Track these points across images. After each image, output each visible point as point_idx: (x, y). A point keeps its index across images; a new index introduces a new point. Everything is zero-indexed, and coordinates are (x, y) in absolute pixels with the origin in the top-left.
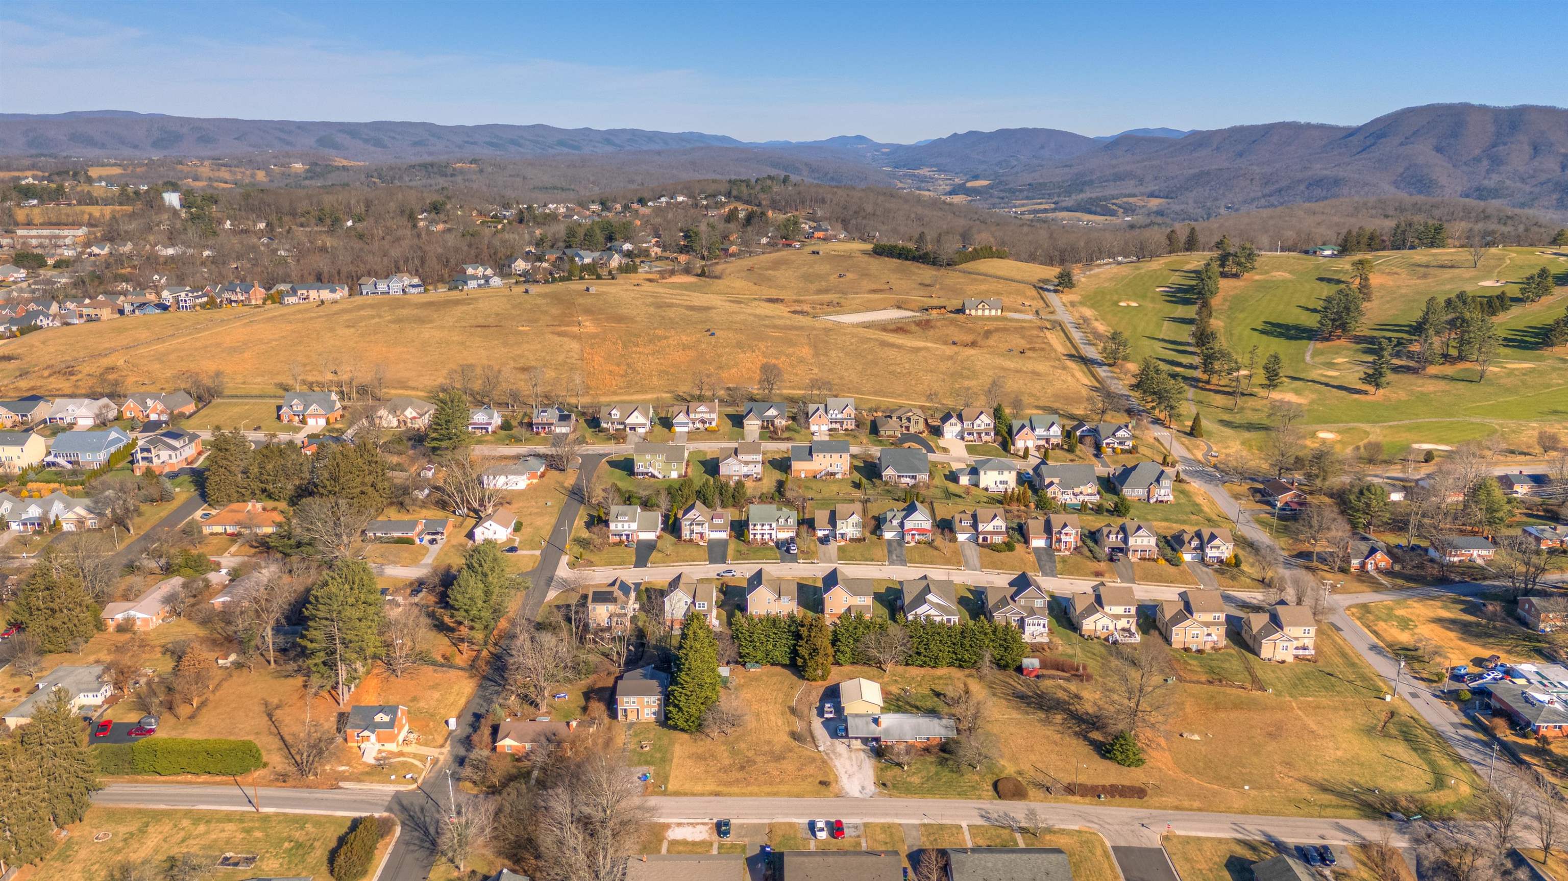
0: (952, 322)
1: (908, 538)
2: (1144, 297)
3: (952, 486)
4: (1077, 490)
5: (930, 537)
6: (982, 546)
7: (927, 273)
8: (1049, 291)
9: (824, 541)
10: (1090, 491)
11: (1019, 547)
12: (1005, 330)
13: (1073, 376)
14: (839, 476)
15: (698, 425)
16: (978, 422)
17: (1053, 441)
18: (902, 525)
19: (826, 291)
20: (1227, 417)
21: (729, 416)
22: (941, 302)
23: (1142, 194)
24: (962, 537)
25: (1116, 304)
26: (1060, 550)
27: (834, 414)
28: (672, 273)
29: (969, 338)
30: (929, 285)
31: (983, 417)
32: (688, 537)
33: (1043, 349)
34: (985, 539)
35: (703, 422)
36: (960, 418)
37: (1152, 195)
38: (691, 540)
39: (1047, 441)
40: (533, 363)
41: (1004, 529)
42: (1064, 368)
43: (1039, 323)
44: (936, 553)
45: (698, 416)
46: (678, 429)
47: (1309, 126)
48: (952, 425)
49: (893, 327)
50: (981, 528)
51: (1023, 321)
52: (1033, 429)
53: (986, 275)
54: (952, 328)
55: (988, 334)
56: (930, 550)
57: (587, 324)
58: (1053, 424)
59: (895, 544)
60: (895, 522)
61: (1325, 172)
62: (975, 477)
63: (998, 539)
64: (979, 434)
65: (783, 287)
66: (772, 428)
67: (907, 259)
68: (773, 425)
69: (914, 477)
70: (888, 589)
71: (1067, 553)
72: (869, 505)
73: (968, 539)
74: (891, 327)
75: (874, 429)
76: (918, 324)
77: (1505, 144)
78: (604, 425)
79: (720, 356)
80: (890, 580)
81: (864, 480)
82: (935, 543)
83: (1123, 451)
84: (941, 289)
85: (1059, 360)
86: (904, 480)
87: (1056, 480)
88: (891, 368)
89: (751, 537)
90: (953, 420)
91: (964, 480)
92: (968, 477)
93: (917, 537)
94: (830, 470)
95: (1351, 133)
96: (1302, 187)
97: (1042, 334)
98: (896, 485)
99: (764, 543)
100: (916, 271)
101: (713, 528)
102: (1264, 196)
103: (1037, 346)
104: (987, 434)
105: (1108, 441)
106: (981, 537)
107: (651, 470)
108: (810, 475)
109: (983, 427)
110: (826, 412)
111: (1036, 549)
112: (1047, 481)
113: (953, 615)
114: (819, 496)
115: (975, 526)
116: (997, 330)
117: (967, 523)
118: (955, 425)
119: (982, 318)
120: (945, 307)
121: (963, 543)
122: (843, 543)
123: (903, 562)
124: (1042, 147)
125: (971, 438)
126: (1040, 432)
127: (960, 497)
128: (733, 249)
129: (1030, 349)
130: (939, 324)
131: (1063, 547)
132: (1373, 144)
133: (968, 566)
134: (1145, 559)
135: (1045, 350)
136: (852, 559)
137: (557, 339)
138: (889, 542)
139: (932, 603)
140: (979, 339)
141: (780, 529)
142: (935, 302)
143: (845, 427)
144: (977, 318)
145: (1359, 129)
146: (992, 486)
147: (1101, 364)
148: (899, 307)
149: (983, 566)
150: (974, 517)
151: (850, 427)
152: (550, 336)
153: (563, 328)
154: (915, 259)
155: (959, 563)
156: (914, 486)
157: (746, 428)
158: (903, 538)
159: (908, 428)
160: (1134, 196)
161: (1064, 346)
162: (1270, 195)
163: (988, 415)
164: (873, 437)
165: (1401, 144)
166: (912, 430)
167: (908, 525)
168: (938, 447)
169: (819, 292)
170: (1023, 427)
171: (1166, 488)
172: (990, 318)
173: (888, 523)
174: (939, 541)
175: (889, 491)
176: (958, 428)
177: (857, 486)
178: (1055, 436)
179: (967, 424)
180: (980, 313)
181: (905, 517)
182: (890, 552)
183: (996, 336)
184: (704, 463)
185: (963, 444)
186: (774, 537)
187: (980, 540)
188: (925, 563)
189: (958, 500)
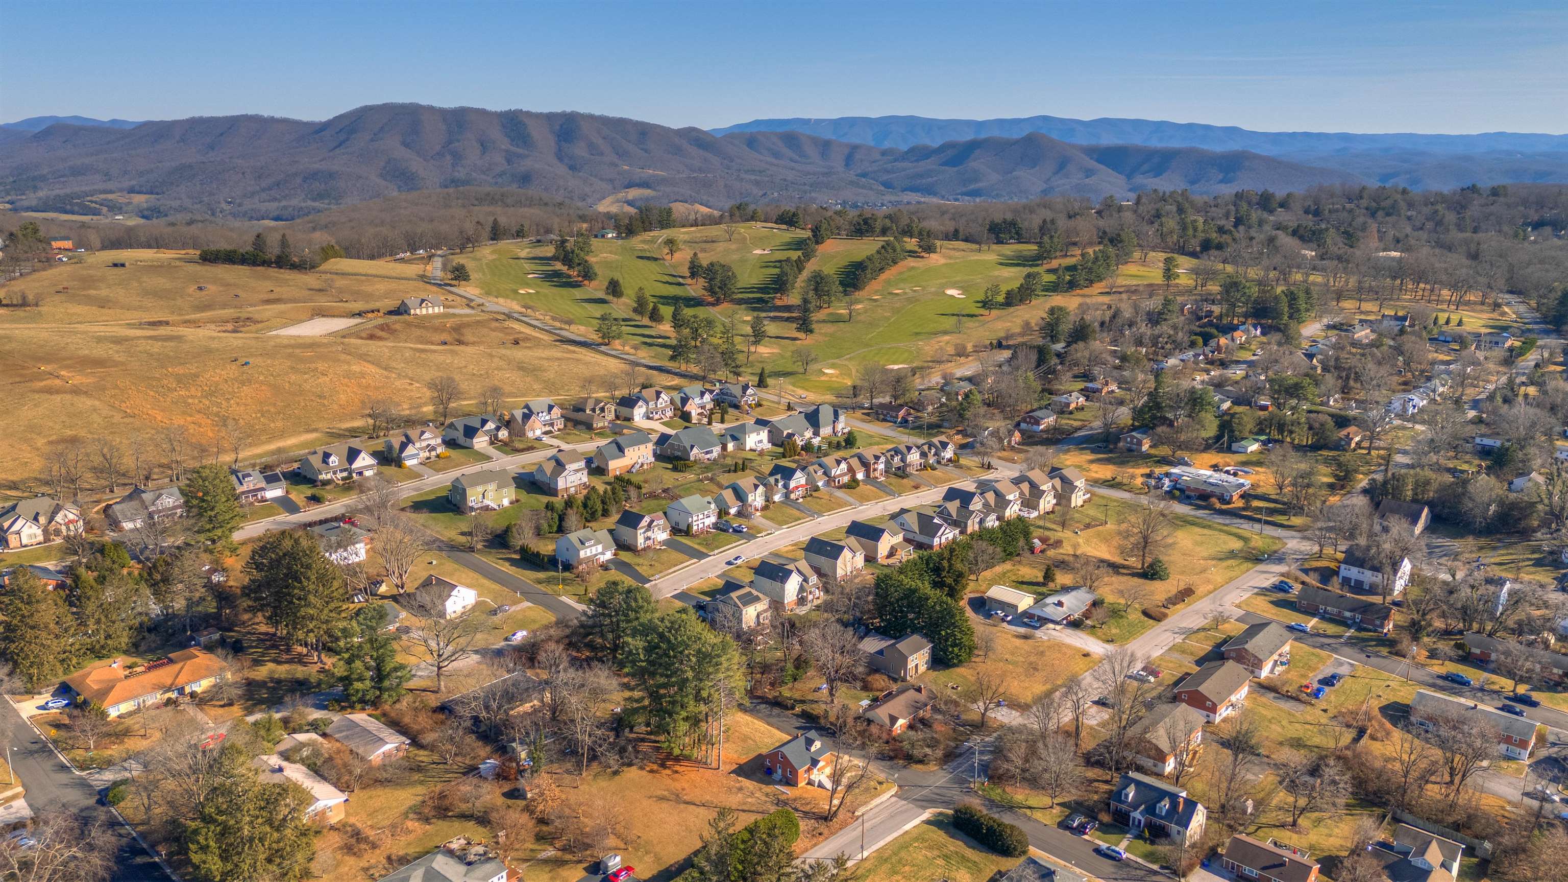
0: (407, 323)
1: (793, 496)
6: (838, 488)
8: (443, 285)
10: (809, 435)
14: (645, 467)
15: (428, 454)
16: (660, 400)
17: (708, 407)
18: (786, 486)
23: (121, 190)
26: (877, 478)
27: (543, 416)
31: (662, 395)
32: (643, 546)
34: (839, 481)
35: (433, 449)
36: (643, 400)
37: (131, 191)
38: (648, 548)
39: (704, 408)
41: (846, 470)
44: (823, 501)
45: (424, 444)
46: (408, 463)
47: (272, 120)
48: (640, 407)
49: (365, 334)
50: (833, 473)
52: (693, 399)
56: (818, 500)
58: (703, 392)
59: (791, 503)
60: (780, 485)
61: (317, 166)
63: (846, 479)
69: (711, 452)
71: (883, 478)
73: (823, 485)
77: (458, 141)
82: (814, 494)
85: (556, 346)
86: (706, 456)
87: (791, 431)
90: (640, 403)
93: (799, 493)
94: (640, 461)
95: (322, 127)
96: (299, 180)
98: (702, 461)
100: (281, 276)
102: (263, 190)
104: (668, 410)
105: (745, 399)
106: (836, 481)
107: (486, 502)
108: (624, 471)
109: (664, 404)
111: (864, 481)
112: (785, 433)
115: (826, 473)
116: (460, 326)
117: (820, 473)
118: (642, 407)
119: (430, 316)
120: (378, 310)
121: (825, 490)
126: (697, 401)
132: (347, 139)
136: (787, 522)
143: (556, 427)
144: (425, 317)
146: (754, 447)
147: (595, 345)
149: (860, 501)
150: (822, 466)
151: (560, 427)
158: (788, 497)
160: (111, 192)
162: (270, 189)
165: (372, 140)
166: (608, 420)
170: (684, 399)
171: (842, 422)
176: (644, 410)
178: (708, 403)
179: (652, 405)
180: (424, 311)
181: (785, 478)
185: (656, 423)
187: (836, 483)
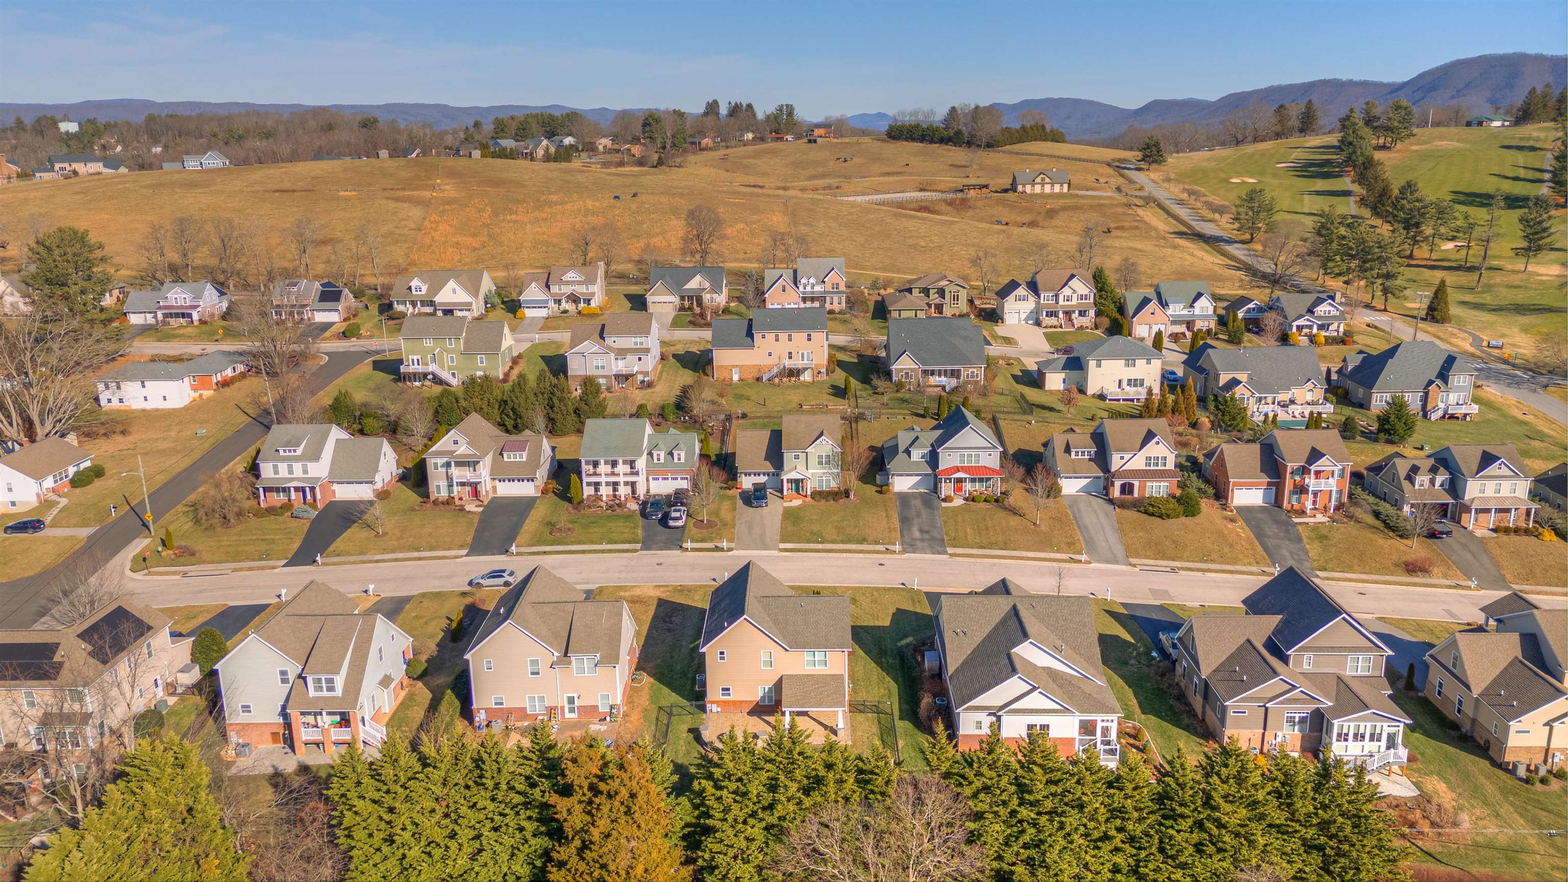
0: (998, 202)
1: (946, 489)
2: (1262, 173)
3: (1032, 394)
4: (1283, 397)
5: (997, 486)
6: (1122, 505)
7: (959, 155)
8: (1129, 169)
9: (754, 498)
10: (1309, 397)
11: (1207, 507)
12: (1075, 208)
13: (1192, 255)
14: (807, 377)
15: (565, 305)
16: (1067, 291)
17: (1200, 325)
18: (933, 459)
19: (823, 176)
20: (1468, 298)
21: (629, 297)
22: (982, 181)
24: (1070, 486)
25: (1226, 180)
26: (1302, 513)
27: (810, 285)
28: (621, 164)
29: (1027, 218)
30: (964, 166)
31: (1075, 283)
32: (444, 494)
33: (1136, 228)
34: (1127, 489)
35: (574, 299)
36: (1033, 287)
38: (450, 501)
39: (1189, 324)
40: (339, 235)
41: (1170, 465)
42: (1175, 247)
43: (1124, 200)
44: (1014, 521)
45: (567, 290)
46: (529, 313)
47: (1351, 83)
48: (1019, 299)
49: (915, 206)
50: (1116, 462)
51: (1101, 197)
52: (1164, 304)
53: (1041, 155)
54: (1000, 208)
55: (1051, 214)
56: (1000, 514)
57: (448, 187)
58: (1199, 296)
59: (917, 503)
60: (917, 454)
62: (1075, 374)
63: (1158, 489)
64: (1068, 314)
65: (766, 174)
66: (697, 310)
67: (932, 142)
68: (700, 304)
69: (955, 374)
70: (900, 615)
71: (1320, 518)
72: (862, 426)
73: (1086, 490)
74: (911, 206)
75: (881, 311)
76: (950, 203)
78: (399, 308)
79: (641, 223)
80: (905, 590)
81: (854, 383)
82: (1011, 500)
83: (1330, 341)
84: (981, 169)
85: (1164, 238)
86: (934, 380)
87: (1243, 377)
88: (911, 241)
89: (588, 491)
90: (1021, 291)
91: (1055, 381)
92: (1062, 375)
93: (968, 487)
94: (788, 363)
97: (1130, 212)
98: (919, 387)
99: (616, 504)
100: (945, 153)
101: (500, 474)
103: (1127, 224)
104: (1082, 314)
105: (1301, 322)
106: (1118, 484)
107: (432, 368)
108: (750, 376)
109: (1075, 301)
110: (795, 283)
111: (1246, 512)
112: (1224, 379)
113: (1105, 709)
114: (761, 411)
115: (1101, 458)
116: (1064, 209)
117: (1083, 453)
118: (1025, 299)
119: (1042, 195)
120: (986, 186)
121: (1074, 499)
122: (797, 502)
123: (937, 544)
124: (1069, 117)
125: (1053, 321)
126: (1177, 309)
127: (1051, 409)
128: (706, 141)
129: (1117, 228)
130: (979, 204)
131: (1309, 505)
133: (1096, 555)
134: (1507, 531)
135: (1142, 229)
136: (816, 537)
137: (392, 205)
138: (904, 498)
139: (1032, 671)
140: (1040, 219)
141: (654, 472)
142: (973, 181)
143: (828, 306)
144: (1033, 195)
145: (1404, 85)
146: (1111, 389)
147: (1230, 242)
148: (921, 190)
149: (1131, 552)
150: (1099, 439)
151: (836, 307)
152: (383, 202)
153: (407, 193)
154: (943, 141)
155: (1071, 546)
156: (955, 390)
157: (651, 308)
158: (935, 489)
159: (939, 308)
161: (1169, 223)
163: (1083, 280)
164: (878, 323)
166: (948, 311)
167: (947, 460)
168: (995, 337)
169: (814, 177)
170: (1145, 301)
171: (1459, 389)
172: (1052, 195)
173: (901, 456)
174: (1018, 496)
175: (904, 401)
176: (1030, 305)
177: (840, 392)
178: (1204, 317)
179: (1046, 297)
180: (1038, 189)
181: (941, 441)
182: (905, 521)
183: (1063, 216)
184: (547, 360)
185: (1040, 331)
186: (641, 491)
187: (1116, 492)
188: (990, 546)
189: (1047, 414)
